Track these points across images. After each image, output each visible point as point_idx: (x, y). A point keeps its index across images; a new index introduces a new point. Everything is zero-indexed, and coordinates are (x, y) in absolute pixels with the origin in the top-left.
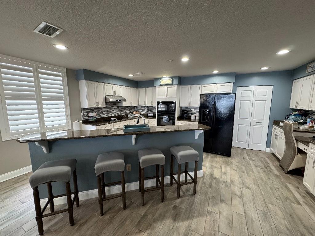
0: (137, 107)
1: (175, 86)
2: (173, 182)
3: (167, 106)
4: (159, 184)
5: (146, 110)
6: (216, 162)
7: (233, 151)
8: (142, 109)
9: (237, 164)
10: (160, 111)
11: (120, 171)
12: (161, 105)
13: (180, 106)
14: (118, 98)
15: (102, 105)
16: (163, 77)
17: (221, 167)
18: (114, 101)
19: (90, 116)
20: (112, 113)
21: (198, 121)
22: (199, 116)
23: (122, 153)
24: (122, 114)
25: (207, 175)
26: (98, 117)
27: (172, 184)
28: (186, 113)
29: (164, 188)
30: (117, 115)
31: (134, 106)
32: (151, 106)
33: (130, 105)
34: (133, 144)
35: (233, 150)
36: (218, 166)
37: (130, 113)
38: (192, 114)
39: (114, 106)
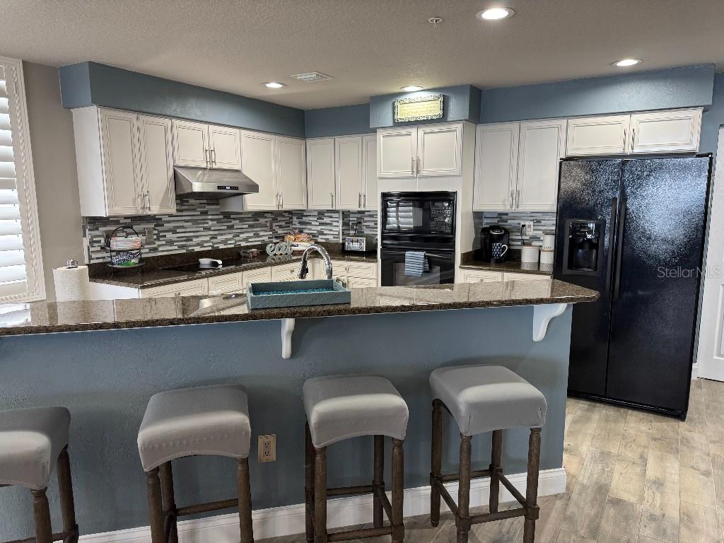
0: (300, 214)
1: (454, 126)
2: (442, 511)
3: (420, 212)
4: (386, 518)
5: (338, 227)
6: (624, 437)
7: (697, 397)
8: (321, 224)
9: (713, 449)
10: (391, 230)
11: (234, 455)
12: (398, 206)
13: (477, 209)
14: (227, 180)
15: (162, 205)
16: (406, 89)
17: (643, 459)
18: (211, 188)
19: (114, 248)
20: (202, 240)
21: (550, 270)
22: (553, 248)
23: (242, 388)
24: (243, 244)
25: (584, 487)
26: (146, 253)
27: (435, 517)
28: (499, 238)
29: (406, 532)
30: (222, 246)
31: (290, 212)
32: (359, 212)
33: (272, 206)
34: (284, 356)
35: (699, 391)
36: (631, 454)
37: (275, 241)
38: (524, 244)
39: (212, 210)
